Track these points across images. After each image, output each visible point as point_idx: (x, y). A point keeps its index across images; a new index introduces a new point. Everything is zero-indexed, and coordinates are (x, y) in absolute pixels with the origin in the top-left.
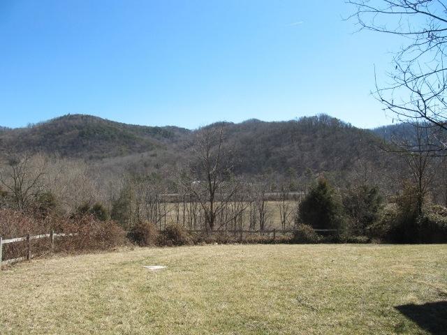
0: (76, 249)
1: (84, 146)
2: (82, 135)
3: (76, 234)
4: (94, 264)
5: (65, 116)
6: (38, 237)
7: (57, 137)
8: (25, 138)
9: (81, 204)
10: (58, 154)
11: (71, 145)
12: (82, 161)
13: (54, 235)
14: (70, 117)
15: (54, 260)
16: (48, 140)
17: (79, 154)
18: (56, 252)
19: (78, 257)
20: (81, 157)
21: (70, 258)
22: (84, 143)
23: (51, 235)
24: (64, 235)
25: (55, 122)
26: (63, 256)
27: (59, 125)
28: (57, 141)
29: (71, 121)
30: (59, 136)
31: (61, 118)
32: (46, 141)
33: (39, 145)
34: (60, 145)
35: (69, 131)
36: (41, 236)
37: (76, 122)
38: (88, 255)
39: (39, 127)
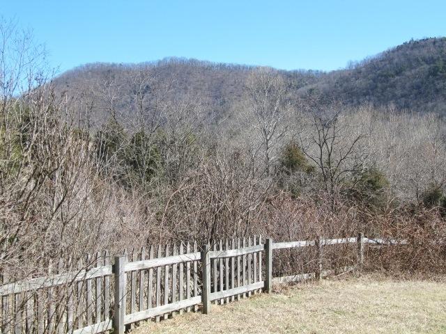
0: (403, 268)
1: (437, 91)
2: (434, 73)
3: (404, 242)
5: (405, 44)
6: (334, 241)
7: (392, 80)
8: (345, 85)
9: (424, 188)
10: (392, 106)
11: (415, 91)
12: (432, 116)
13: (364, 240)
14: (415, 45)
15: (360, 286)
16: (379, 85)
17: (430, 104)
18: (367, 270)
19: (403, 284)
20: (432, 109)
21: (388, 285)
22: (438, 87)
23: (359, 239)
24: (380, 241)
25: (388, 56)
26: (379, 280)
27: (396, 60)
28: (393, 86)
29: (416, 52)
30: (397, 78)
31: (399, 48)
32: (376, 87)
33: (365, 95)
34: (398, 92)
35: (411, 68)
36: (340, 241)
37: (424, 52)
39: (365, 66)
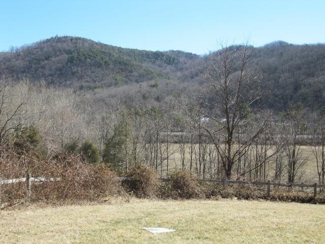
0: (58, 198)
1: (73, 74)
2: (71, 60)
3: (59, 179)
4: (79, 220)
5: (52, 38)
6: (10, 181)
7: (43, 63)
8: (8, 63)
9: (67, 141)
10: (43, 82)
11: (58, 72)
12: (71, 91)
13: (31, 179)
14: (58, 40)
15: (29, 213)
16: (33, 66)
17: (68, 82)
18: (33, 201)
19: (60, 209)
20: (70, 86)
21: (49, 210)
22: (74, 70)
23: (28, 179)
24: (43, 179)
25: (40, 46)
26: (42, 207)
27: (45, 49)
28: (43, 67)
29: (59, 45)
30: (46, 62)
31: (48, 41)
32: (31, 67)
33: (23, 72)
34: (47, 72)
35: (56, 56)
36: (14, 180)
37: (65, 46)
38: (73, 207)
39: (23, 51)
